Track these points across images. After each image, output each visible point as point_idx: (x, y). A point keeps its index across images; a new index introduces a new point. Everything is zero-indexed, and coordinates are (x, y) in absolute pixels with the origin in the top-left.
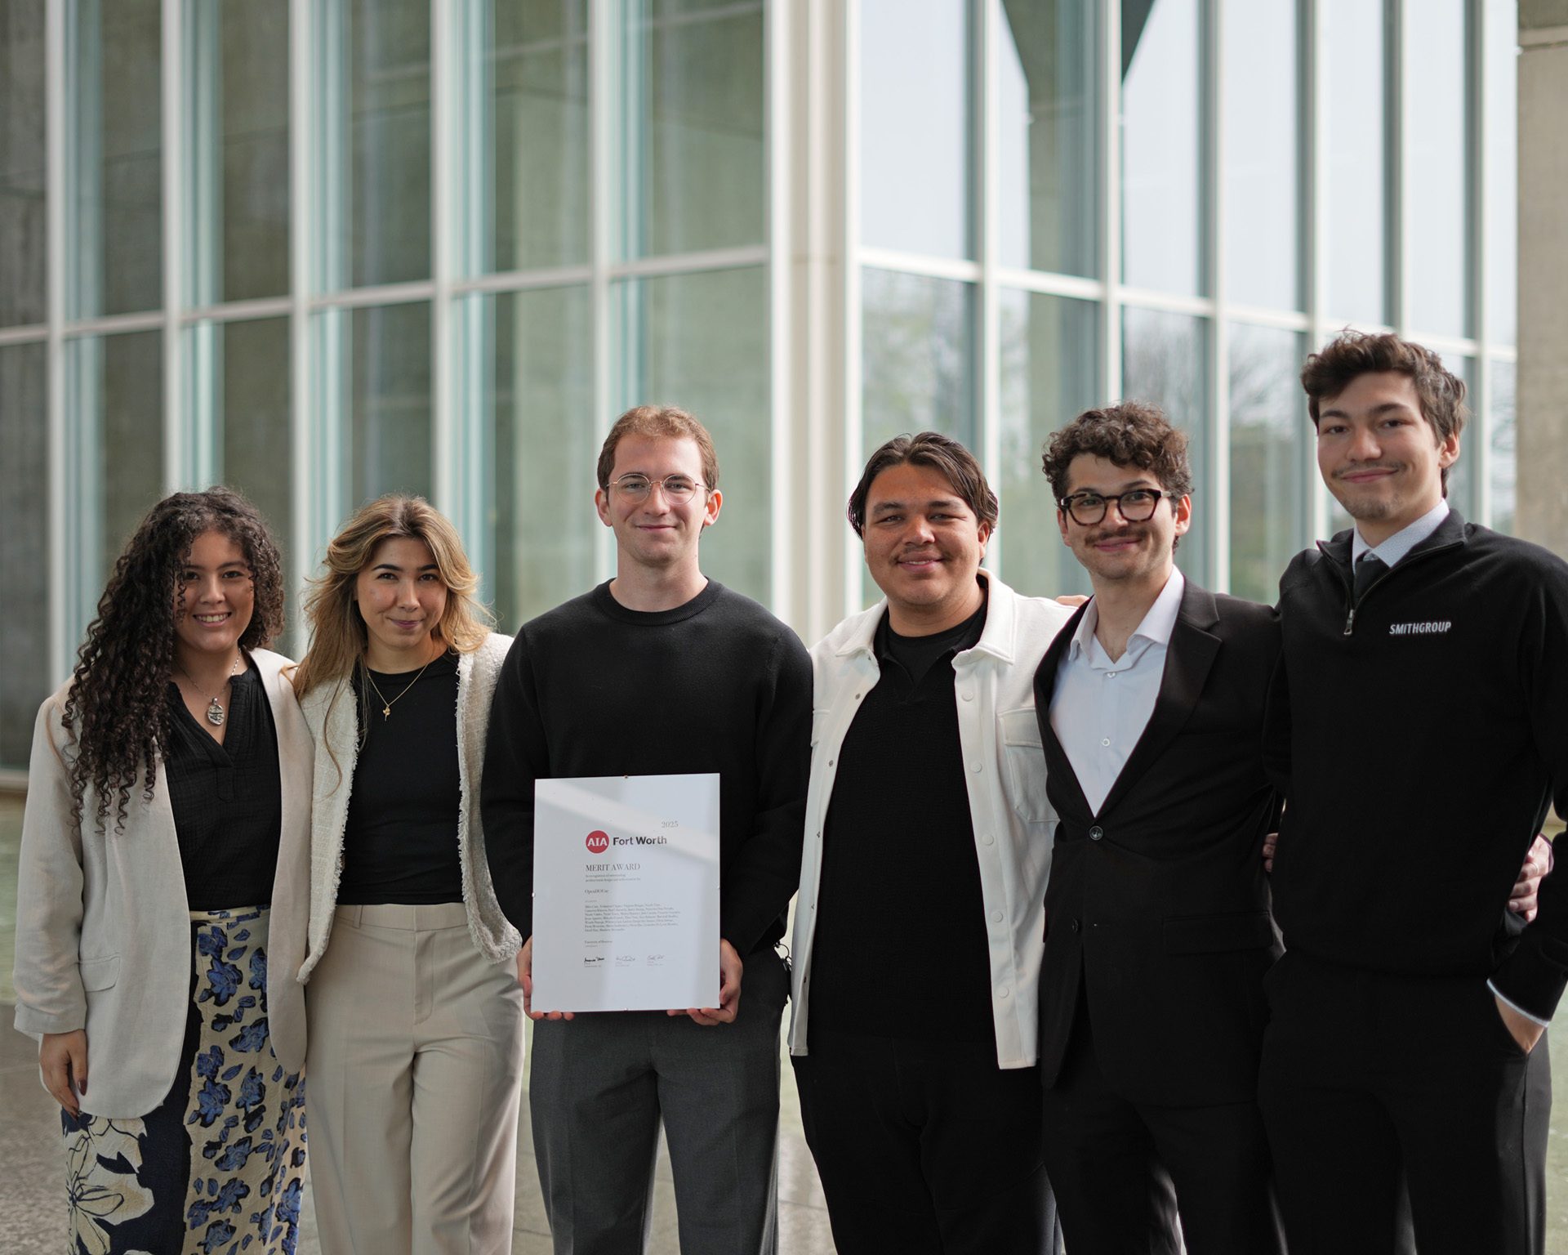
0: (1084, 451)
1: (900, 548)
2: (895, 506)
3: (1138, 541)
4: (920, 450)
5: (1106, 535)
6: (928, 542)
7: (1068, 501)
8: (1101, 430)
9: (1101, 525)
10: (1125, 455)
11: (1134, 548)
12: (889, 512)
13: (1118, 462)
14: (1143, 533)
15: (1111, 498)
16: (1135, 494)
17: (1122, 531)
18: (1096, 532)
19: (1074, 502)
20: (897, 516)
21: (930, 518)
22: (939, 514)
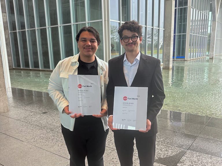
0: (125, 29)
1: (85, 46)
2: (85, 38)
3: (134, 45)
4: (90, 29)
5: (129, 44)
6: (90, 46)
7: (123, 38)
8: (128, 25)
9: (128, 42)
10: (133, 30)
11: (133, 46)
12: (83, 39)
13: (131, 31)
14: (135, 43)
15: (130, 37)
16: (134, 37)
17: (132, 43)
18: (127, 43)
19: (124, 38)
20: (85, 40)
21: (90, 42)
22: (92, 41)
